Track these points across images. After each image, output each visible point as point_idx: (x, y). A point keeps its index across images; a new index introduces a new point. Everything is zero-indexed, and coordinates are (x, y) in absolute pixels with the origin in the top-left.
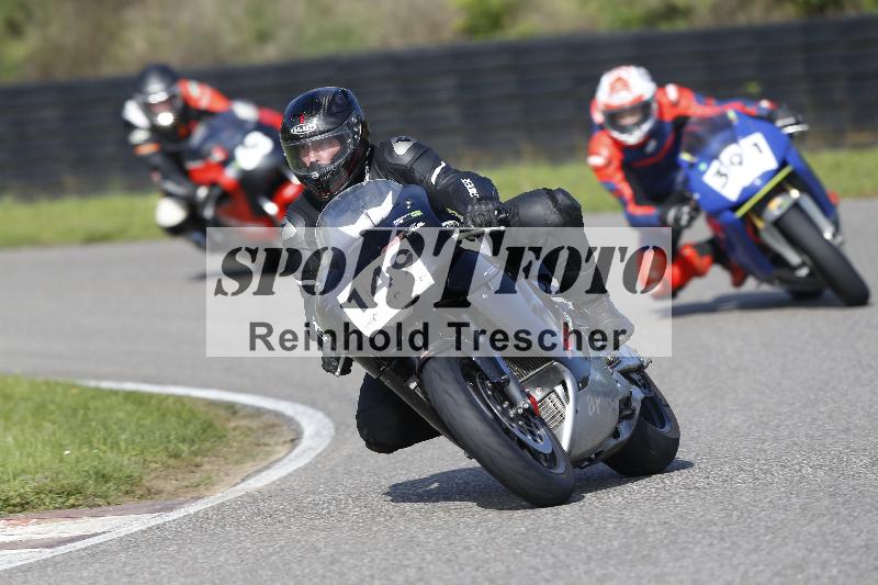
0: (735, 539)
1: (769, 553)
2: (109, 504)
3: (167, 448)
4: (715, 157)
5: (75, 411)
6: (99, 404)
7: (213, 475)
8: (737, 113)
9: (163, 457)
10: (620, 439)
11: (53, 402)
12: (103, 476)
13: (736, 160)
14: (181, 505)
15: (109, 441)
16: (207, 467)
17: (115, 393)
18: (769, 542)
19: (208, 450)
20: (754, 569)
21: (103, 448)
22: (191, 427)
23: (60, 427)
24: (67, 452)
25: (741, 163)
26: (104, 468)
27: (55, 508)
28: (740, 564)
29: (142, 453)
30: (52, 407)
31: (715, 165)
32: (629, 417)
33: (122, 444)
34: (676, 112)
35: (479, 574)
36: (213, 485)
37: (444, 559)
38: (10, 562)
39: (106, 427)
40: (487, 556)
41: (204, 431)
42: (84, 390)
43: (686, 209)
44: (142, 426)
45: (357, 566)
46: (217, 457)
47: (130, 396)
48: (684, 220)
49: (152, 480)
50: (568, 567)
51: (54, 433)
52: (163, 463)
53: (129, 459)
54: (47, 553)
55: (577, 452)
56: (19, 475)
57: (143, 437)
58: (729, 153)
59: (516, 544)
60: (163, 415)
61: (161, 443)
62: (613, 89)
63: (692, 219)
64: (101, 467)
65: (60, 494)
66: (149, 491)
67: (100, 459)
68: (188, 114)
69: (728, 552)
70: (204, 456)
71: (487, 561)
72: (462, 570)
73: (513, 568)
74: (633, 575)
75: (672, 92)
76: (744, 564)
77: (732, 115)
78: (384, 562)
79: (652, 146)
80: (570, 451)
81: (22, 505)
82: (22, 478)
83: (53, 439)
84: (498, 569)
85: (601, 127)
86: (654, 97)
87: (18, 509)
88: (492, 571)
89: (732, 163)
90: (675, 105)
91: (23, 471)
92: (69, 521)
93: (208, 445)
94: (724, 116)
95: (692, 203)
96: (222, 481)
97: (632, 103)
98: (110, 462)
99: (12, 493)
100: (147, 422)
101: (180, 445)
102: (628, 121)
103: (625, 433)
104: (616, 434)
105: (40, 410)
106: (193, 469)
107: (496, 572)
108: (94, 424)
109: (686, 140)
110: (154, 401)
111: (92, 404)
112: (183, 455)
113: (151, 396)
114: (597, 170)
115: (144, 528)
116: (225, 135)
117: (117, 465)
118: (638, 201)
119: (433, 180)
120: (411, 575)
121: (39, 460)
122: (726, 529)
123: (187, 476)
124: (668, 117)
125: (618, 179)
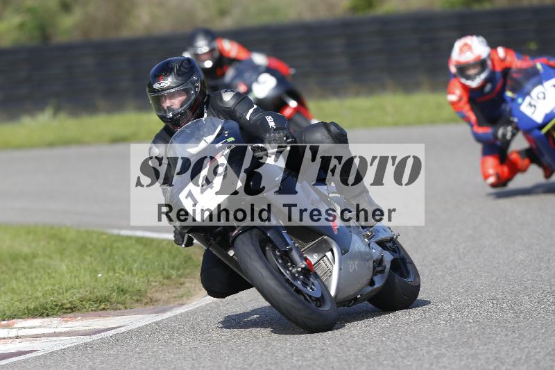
0: (522, 331)
1: (543, 341)
2: (126, 308)
3: (162, 274)
4: (528, 94)
5: (105, 250)
6: (120, 244)
7: (191, 290)
8: (542, 65)
9: (160, 278)
10: (376, 286)
11: (91, 244)
12: (122, 291)
13: (541, 96)
14: (171, 309)
15: (126, 269)
16: (187, 285)
17: (129, 238)
18: (543, 333)
19: (189, 274)
20: (534, 351)
21: (122, 273)
22: (177, 259)
23: (95, 259)
24: (100, 275)
25: (544, 98)
26: (123, 285)
27: (92, 310)
28: (525, 347)
29: (147, 275)
30: (90, 247)
31: (528, 99)
32: (382, 272)
33: (135, 271)
34: (503, 65)
35: (359, 353)
36: (192, 296)
37: (337, 344)
38: (64, 344)
39: (123, 259)
40: (365, 341)
41: (186, 262)
42: (111, 236)
43: (509, 128)
44: (148, 259)
45: (282, 347)
46: (194, 278)
47: (139, 240)
48: (509, 135)
49: (153, 293)
50: (416, 349)
51: (91, 263)
52: (160, 283)
53: (138, 280)
54: (87, 339)
55: (342, 296)
56: (70, 289)
57: (147, 266)
58: (537, 91)
59: (383, 335)
60: (161, 252)
61: (159, 270)
62: (461, 51)
63: (513, 135)
64: (120, 285)
65: (95, 302)
66: (151, 299)
67: (120, 280)
68: (222, 61)
69: (517, 340)
70: (186, 278)
71: (364, 345)
72: (349, 350)
73: (381, 349)
74: (457, 354)
75: (501, 52)
76: (528, 347)
77: (539, 66)
78: (299, 345)
79: (488, 87)
80: (336, 296)
81: (71, 309)
82: (71, 291)
83: (91, 267)
84: (371, 350)
85: (455, 76)
86: (489, 56)
87: (69, 311)
88: (368, 352)
89: (538, 98)
90: (503, 60)
91: (72, 287)
92: (101, 319)
93: (188, 271)
94: (535, 68)
95: (514, 125)
96: (197, 293)
97: (474, 60)
98: (126, 281)
99: (65, 301)
100: (150, 256)
101: (171, 271)
102: (472, 72)
103: (379, 282)
104: (372, 283)
105: (83, 249)
106: (179, 286)
107: (370, 352)
108: (116, 257)
109: (509, 83)
110: (155, 243)
111: (115, 245)
112: (173, 277)
113: (152, 240)
114: (453, 104)
115: (147, 323)
116: (247, 75)
117: (131, 284)
118: (480, 124)
119: (248, 118)
120: (316, 353)
121: (82, 280)
122: (516, 325)
123: (175, 290)
124: (498, 69)
125: (467, 110)
